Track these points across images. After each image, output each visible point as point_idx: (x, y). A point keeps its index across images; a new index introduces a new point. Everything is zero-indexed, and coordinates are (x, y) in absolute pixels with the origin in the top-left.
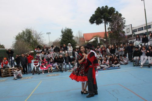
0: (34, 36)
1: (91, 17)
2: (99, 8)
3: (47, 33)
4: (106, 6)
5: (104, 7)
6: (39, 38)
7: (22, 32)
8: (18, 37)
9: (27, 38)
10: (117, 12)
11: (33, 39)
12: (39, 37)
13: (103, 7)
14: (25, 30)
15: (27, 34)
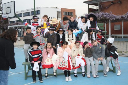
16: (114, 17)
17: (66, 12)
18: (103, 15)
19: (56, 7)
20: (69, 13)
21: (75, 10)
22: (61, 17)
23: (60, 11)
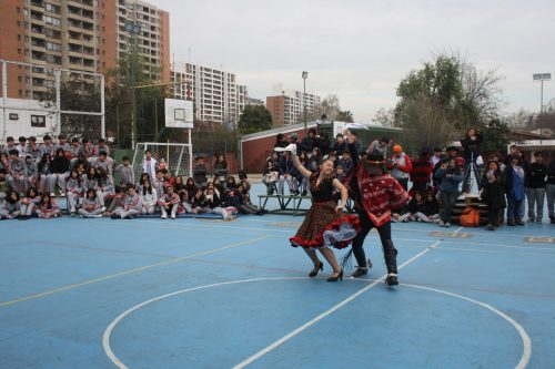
0: (465, 87)
3: (536, 76)
6: (484, 95)
7: (423, 68)
8: (408, 86)
9: (440, 92)
11: (458, 98)
12: (481, 91)
14: (434, 63)
15: (439, 78)
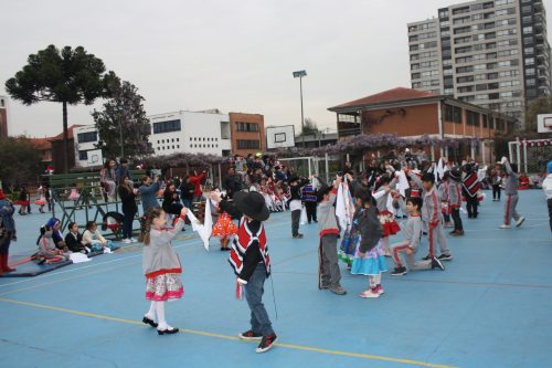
1: (19, 74)
2: (52, 47)
4: (80, 49)
5: (73, 48)
10: (112, 73)
13: (68, 48)
16: (404, 141)
17: (242, 123)
18: (384, 138)
19: (217, 111)
20: (248, 124)
21: (262, 117)
22: (229, 135)
23: (227, 119)
